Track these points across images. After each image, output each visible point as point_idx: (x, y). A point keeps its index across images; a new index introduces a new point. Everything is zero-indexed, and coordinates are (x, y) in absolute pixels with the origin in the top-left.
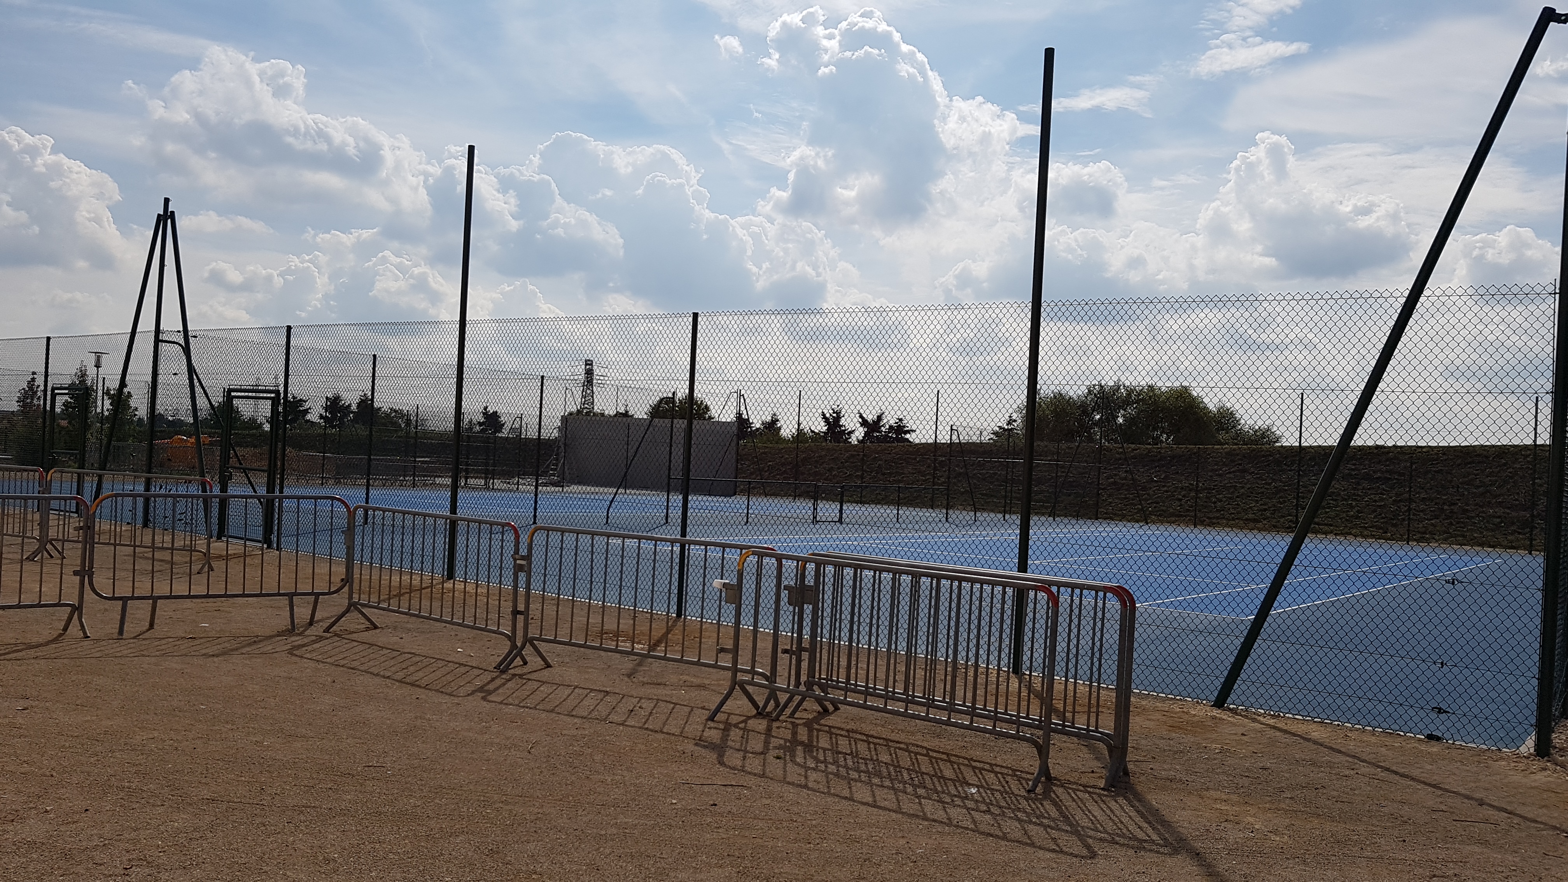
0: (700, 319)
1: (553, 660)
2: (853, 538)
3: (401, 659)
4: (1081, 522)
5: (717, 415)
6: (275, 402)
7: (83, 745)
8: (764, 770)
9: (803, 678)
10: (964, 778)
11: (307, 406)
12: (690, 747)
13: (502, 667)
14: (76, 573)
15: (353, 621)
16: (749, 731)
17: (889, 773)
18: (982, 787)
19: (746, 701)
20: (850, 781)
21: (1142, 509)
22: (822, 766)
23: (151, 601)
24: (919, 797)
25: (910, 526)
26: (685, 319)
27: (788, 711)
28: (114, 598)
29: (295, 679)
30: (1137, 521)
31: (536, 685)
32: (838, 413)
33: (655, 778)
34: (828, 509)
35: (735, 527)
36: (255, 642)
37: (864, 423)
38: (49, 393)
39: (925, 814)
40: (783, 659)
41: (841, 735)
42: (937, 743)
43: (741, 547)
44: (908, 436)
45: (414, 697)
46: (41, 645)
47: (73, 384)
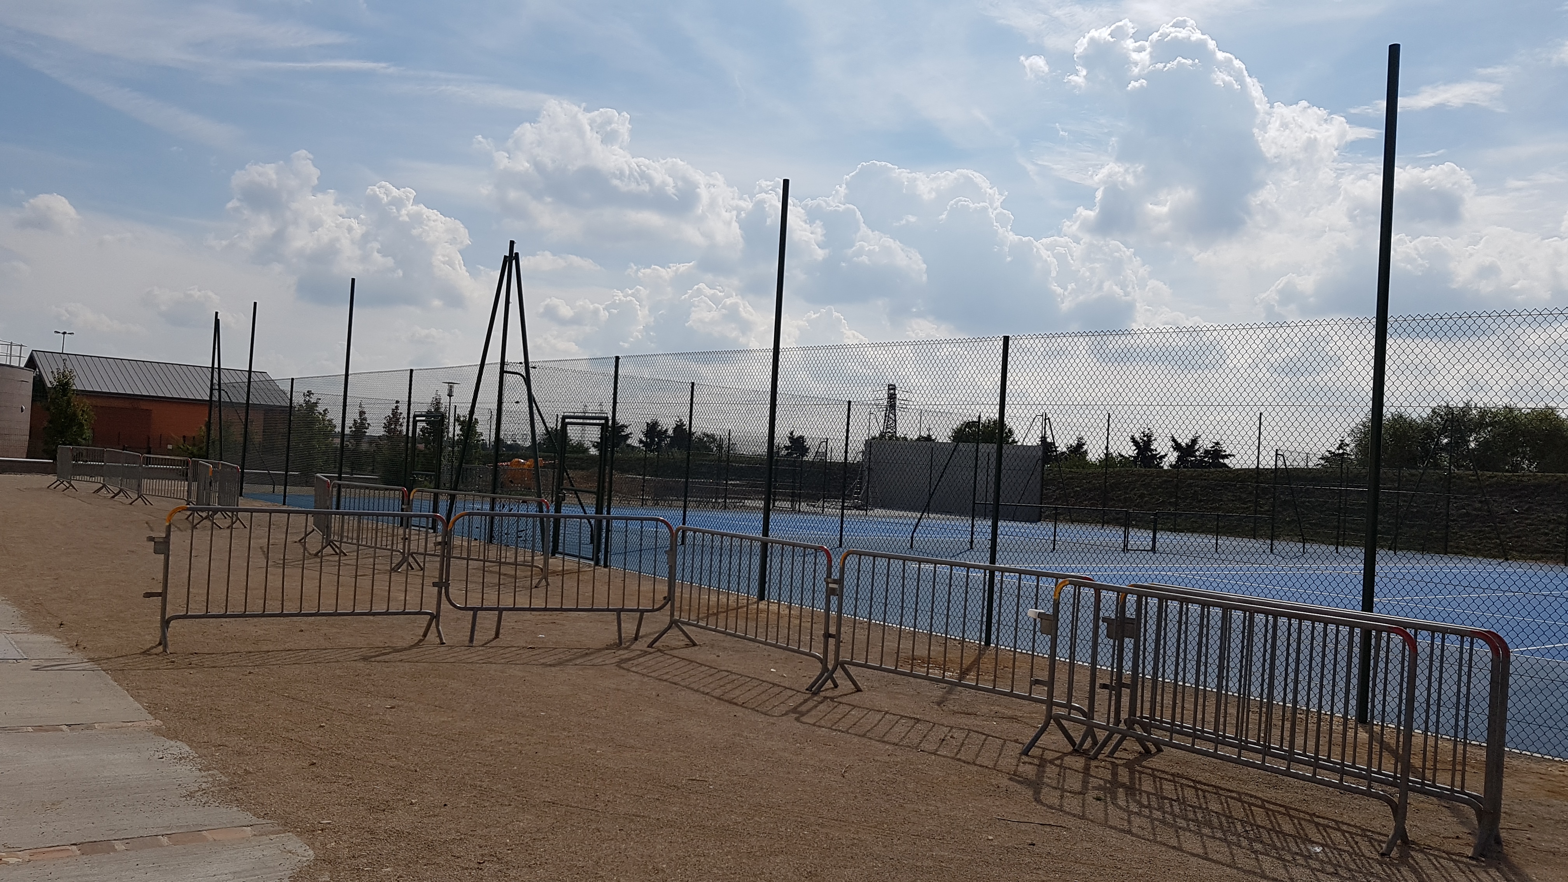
0: (1010, 342)
1: (863, 684)
2: (1167, 569)
3: (718, 676)
4: (1427, 557)
5: (1021, 440)
6: (604, 427)
7: (441, 744)
8: (1083, 812)
9: (1124, 715)
10: (1306, 835)
11: (627, 431)
12: (1005, 782)
13: (814, 689)
14: (434, 585)
15: (674, 638)
16: (1066, 768)
17: (1221, 823)
18: (1327, 845)
19: (1060, 736)
20: (1177, 829)
21: (1501, 544)
22: (1146, 812)
23: (497, 612)
24: (1255, 852)
25: (1230, 557)
26: (996, 343)
27: (1107, 750)
28: (465, 609)
29: (623, 691)
30: (1495, 557)
31: (848, 708)
32: (1149, 437)
33: (969, 811)
34: (1140, 537)
35: (1040, 554)
36: (587, 654)
37: (1177, 446)
38: (411, 420)
39: (1263, 871)
40: (1102, 695)
41: (1166, 779)
42: (1274, 795)
43: (1057, 577)
44: (1226, 461)
45: (732, 714)
46: (405, 649)
47: (429, 412)
